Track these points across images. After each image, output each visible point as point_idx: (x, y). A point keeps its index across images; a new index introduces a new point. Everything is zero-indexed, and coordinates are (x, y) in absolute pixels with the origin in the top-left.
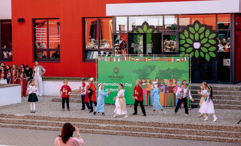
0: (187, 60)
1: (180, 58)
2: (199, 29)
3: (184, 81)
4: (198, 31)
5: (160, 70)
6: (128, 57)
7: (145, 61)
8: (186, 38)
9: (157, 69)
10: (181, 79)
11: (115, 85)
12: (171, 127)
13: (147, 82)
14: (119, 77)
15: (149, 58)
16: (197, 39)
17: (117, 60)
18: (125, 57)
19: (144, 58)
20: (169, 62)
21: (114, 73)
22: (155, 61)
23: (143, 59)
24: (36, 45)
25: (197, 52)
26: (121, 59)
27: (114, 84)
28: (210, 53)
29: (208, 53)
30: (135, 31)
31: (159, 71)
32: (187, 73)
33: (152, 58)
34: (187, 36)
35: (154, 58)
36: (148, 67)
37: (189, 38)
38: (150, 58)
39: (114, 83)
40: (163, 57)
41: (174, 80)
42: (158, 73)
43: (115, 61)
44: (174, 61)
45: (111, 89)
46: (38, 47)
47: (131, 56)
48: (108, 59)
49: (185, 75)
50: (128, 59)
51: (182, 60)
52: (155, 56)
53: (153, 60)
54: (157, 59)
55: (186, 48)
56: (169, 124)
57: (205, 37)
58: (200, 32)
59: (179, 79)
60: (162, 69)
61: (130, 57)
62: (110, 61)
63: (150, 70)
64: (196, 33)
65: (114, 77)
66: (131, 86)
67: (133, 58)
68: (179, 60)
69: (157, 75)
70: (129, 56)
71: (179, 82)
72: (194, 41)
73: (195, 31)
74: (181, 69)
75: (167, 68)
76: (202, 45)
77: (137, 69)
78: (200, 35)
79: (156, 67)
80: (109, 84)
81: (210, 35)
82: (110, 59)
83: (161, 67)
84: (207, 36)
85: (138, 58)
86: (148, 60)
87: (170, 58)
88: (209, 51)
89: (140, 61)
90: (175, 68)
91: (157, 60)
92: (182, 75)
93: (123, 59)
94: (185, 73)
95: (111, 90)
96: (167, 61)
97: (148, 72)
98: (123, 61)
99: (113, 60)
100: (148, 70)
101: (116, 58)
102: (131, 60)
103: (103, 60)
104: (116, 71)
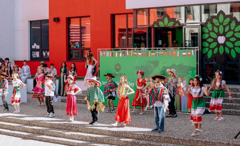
0: (194, 54)
1: (187, 52)
2: (224, 21)
3: (191, 79)
4: (223, 23)
5: (164, 67)
6: (130, 51)
7: (148, 55)
8: (210, 31)
10: (187, 77)
12: (147, 140)
13: (150, 81)
15: (152, 52)
16: (221, 32)
17: (119, 56)
18: (127, 51)
19: (147, 52)
20: (174, 57)
22: (158, 55)
24: (70, 44)
25: (221, 48)
26: (123, 53)
28: (236, 48)
29: (234, 48)
30: (155, 25)
31: (163, 68)
32: (194, 70)
33: (155, 52)
34: (211, 29)
35: (158, 52)
36: (151, 63)
37: (213, 31)
40: (168, 51)
41: (179, 78)
42: (161, 70)
43: (116, 56)
44: (180, 55)
46: (72, 47)
48: (109, 54)
49: (192, 72)
50: (130, 53)
51: (189, 53)
52: (159, 49)
53: (156, 54)
54: (161, 53)
55: (210, 43)
56: (144, 135)
57: (230, 30)
58: (224, 24)
59: (185, 77)
61: (132, 51)
62: (112, 56)
64: (220, 25)
66: (133, 85)
67: (135, 52)
68: (185, 54)
69: (160, 73)
70: (131, 50)
71: (185, 81)
72: (218, 34)
73: (219, 23)
74: (188, 65)
75: (171, 64)
76: (227, 40)
77: (140, 65)
78: (224, 27)
79: (160, 63)
81: (236, 27)
82: (112, 53)
83: (166, 63)
84: (232, 28)
85: (140, 52)
86: (151, 54)
87: (176, 52)
88: (235, 46)
89: (143, 55)
90: (181, 63)
91: (161, 54)
92: (188, 72)
93: (125, 54)
94: (192, 70)
96: (172, 55)
97: (152, 69)
98: (125, 55)
99: (115, 55)
100: (151, 67)
101: (118, 53)
102: (133, 55)
103: (105, 55)
104: (118, 67)
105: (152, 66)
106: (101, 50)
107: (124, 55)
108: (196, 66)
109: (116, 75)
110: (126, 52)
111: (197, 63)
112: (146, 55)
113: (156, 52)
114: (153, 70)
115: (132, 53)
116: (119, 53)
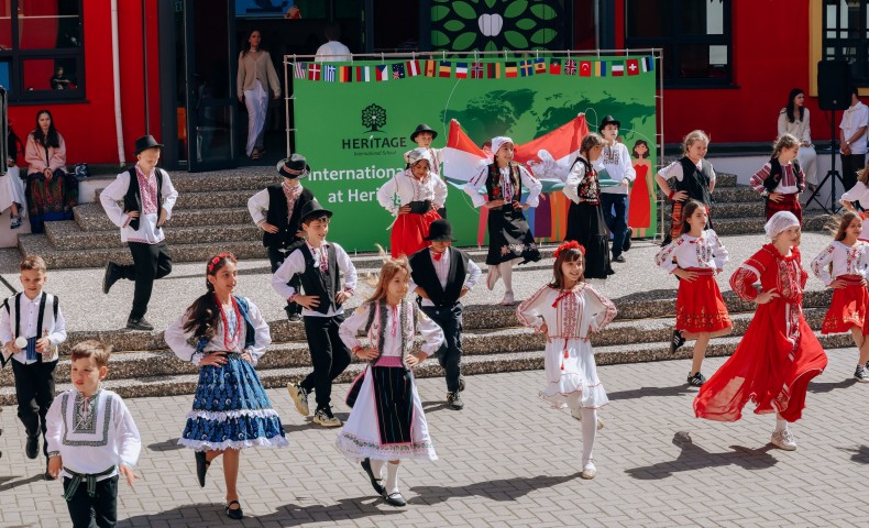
0: (648, 69)
1: (625, 63)
3: (639, 143)
5: (551, 109)
6: (422, 62)
7: (492, 74)
9: (540, 106)
10: (628, 136)
11: (370, 174)
14: (386, 142)
15: (509, 65)
17: (379, 77)
18: (412, 62)
19: (489, 65)
20: (586, 79)
21: (365, 129)
22: (530, 73)
23: (485, 69)
26: (394, 70)
27: (367, 170)
31: (547, 111)
32: (650, 115)
33: (518, 64)
35: (529, 63)
36: (504, 98)
38: (513, 64)
39: (364, 169)
40: (563, 59)
42: (542, 119)
44: (603, 73)
45: (353, 192)
47: (435, 57)
48: (337, 73)
49: (644, 121)
50: (422, 71)
51: (633, 67)
52: (530, 55)
53: (523, 70)
54: (540, 66)
55: (453, 36)
60: (558, 104)
61: (431, 62)
62: (348, 78)
63: (512, 108)
65: (364, 143)
67: (442, 64)
68: (620, 68)
69: (538, 128)
70: (427, 57)
74: (629, 102)
75: (576, 100)
76: (509, 24)
77: (462, 107)
79: (536, 97)
80: (344, 175)
82: (349, 70)
83: (556, 96)
85: (464, 65)
86: (502, 70)
87: (589, 63)
89: (473, 76)
90: (606, 97)
91: (538, 72)
92: (632, 122)
93: (402, 70)
94: (643, 117)
95: (353, 198)
96: (578, 71)
97: (507, 117)
98: (404, 76)
99: (360, 77)
100: (505, 110)
101: (374, 69)
102: (437, 73)
103: (318, 78)
104: (374, 117)
105: (508, 109)
106: (298, 60)
107: (400, 77)
108: (654, 104)
109: (369, 144)
110: (409, 64)
111: (658, 93)
112: (485, 74)
113: (522, 63)
114: (513, 121)
115: (430, 67)
116: (380, 69)
